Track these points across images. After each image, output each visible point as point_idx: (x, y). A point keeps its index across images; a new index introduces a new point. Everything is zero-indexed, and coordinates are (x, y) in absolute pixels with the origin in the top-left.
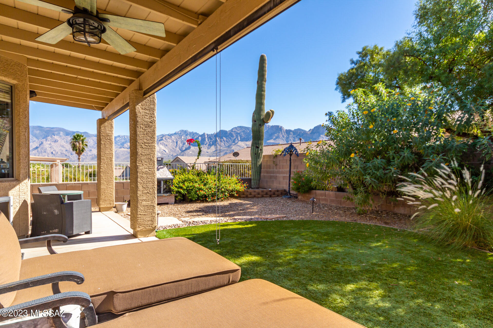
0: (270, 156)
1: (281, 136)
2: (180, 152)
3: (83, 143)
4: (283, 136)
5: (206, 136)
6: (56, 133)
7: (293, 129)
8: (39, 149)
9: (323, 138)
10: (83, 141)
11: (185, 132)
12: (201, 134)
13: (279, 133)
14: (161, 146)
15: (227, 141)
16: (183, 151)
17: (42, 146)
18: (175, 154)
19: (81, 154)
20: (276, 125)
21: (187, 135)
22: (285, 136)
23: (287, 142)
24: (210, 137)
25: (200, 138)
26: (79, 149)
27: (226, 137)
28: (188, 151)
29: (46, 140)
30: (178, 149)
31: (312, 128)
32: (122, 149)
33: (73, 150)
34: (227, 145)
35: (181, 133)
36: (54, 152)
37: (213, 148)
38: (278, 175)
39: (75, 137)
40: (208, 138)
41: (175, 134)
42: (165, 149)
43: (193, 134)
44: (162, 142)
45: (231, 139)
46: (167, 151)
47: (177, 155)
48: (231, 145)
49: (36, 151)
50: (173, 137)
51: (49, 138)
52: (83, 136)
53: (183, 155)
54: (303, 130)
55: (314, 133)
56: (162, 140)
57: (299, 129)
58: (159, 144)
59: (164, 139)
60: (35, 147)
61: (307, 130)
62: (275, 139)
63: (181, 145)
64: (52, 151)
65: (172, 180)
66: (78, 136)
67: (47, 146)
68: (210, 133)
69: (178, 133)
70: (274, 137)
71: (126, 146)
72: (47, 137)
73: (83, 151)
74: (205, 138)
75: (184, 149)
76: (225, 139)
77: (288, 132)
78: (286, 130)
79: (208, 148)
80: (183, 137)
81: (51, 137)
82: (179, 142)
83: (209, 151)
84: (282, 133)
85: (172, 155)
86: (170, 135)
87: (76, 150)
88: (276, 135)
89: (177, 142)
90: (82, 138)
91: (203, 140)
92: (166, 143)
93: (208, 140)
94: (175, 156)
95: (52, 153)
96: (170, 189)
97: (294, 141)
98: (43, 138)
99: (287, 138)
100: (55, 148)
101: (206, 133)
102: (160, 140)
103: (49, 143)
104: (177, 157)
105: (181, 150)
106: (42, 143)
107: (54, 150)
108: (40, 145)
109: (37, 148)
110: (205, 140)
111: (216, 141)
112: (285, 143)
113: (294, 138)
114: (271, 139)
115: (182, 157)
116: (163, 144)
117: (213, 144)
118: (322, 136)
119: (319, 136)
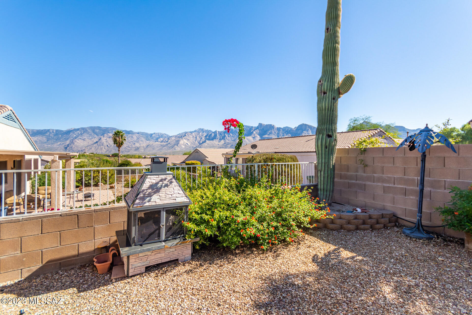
0: (348, 151)
1: (273, 132)
2: (198, 144)
3: (122, 137)
4: (275, 132)
5: (218, 133)
6: (110, 131)
7: (282, 127)
8: (98, 143)
9: (305, 133)
10: (122, 136)
11: (202, 130)
12: (213, 131)
13: (272, 130)
14: (185, 140)
15: (233, 137)
16: (200, 144)
17: (100, 141)
18: (195, 146)
19: (120, 146)
20: (269, 124)
21: (203, 132)
22: (277, 132)
23: (278, 136)
24: (220, 134)
25: (213, 134)
26: (119, 143)
27: (232, 133)
28: (205, 143)
29: (103, 137)
30: (197, 142)
31: (297, 126)
32: (157, 143)
33: (114, 143)
34: (233, 140)
35: (199, 131)
36: (109, 145)
37: (222, 142)
38: (368, 183)
39: (116, 133)
40: (219, 134)
41: (195, 131)
42: (187, 143)
43: (208, 131)
44: (185, 137)
45: (236, 134)
46: (189, 144)
47: (196, 147)
48: (236, 139)
49: (96, 144)
50: (193, 134)
51: (105, 135)
52: (122, 133)
53: (200, 147)
54: (290, 128)
55: (298, 130)
56: (185, 136)
57: (287, 127)
58: (183, 139)
59: (187, 135)
60: (96, 141)
61: (293, 127)
62: (269, 135)
63: (199, 139)
64: (107, 144)
65: (187, 206)
66: (118, 132)
67: (104, 140)
68: (220, 131)
69: (197, 131)
70: (268, 133)
71: (160, 140)
72: (104, 134)
73: (122, 144)
74: (217, 134)
75: (201, 142)
76: (231, 134)
77: (279, 129)
78: (277, 128)
79: (219, 142)
80: (200, 134)
81: (107, 134)
82: (198, 138)
83: (220, 143)
84: (274, 130)
85: (193, 147)
86: (191, 132)
87: (117, 143)
88: (270, 131)
89: (196, 138)
90: (121, 134)
91: (215, 136)
92: (188, 138)
93: (219, 136)
94: (195, 148)
95: (107, 146)
96: (182, 226)
97: (283, 136)
98: (101, 135)
99: (278, 134)
100: (109, 142)
101: (217, 130)
102: (184, 136)
103: (105, 138)
104: (197, 149)
105: (199, 143)
106: (101, 139)
107: (109, 144)
108: (99, 140)
109: (97, 142)
110: (217, 136)
111: (225, 136)
112: (277, 137)
113: (283, 133)
114: (266, 134)
115: (201, 149)
116: (186, 139)
117: (222, 139)
118: (304, 132)
119: (302, 132)
